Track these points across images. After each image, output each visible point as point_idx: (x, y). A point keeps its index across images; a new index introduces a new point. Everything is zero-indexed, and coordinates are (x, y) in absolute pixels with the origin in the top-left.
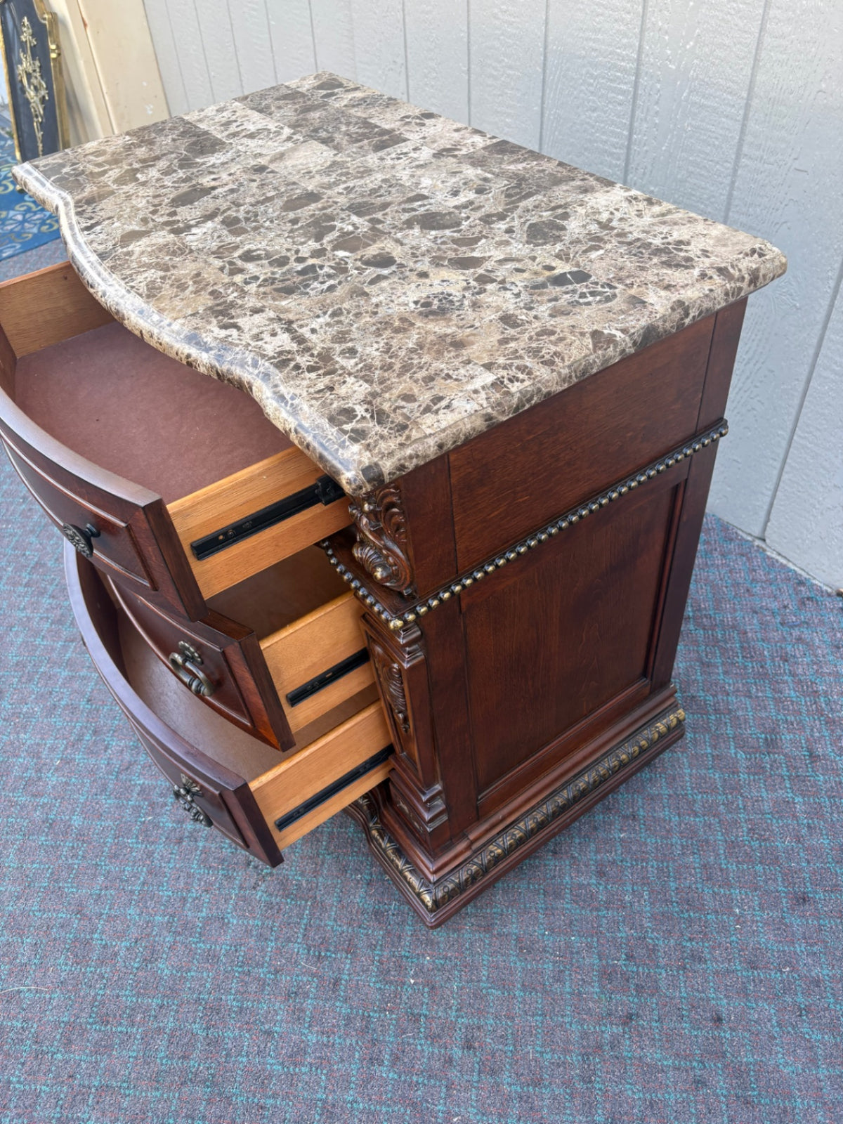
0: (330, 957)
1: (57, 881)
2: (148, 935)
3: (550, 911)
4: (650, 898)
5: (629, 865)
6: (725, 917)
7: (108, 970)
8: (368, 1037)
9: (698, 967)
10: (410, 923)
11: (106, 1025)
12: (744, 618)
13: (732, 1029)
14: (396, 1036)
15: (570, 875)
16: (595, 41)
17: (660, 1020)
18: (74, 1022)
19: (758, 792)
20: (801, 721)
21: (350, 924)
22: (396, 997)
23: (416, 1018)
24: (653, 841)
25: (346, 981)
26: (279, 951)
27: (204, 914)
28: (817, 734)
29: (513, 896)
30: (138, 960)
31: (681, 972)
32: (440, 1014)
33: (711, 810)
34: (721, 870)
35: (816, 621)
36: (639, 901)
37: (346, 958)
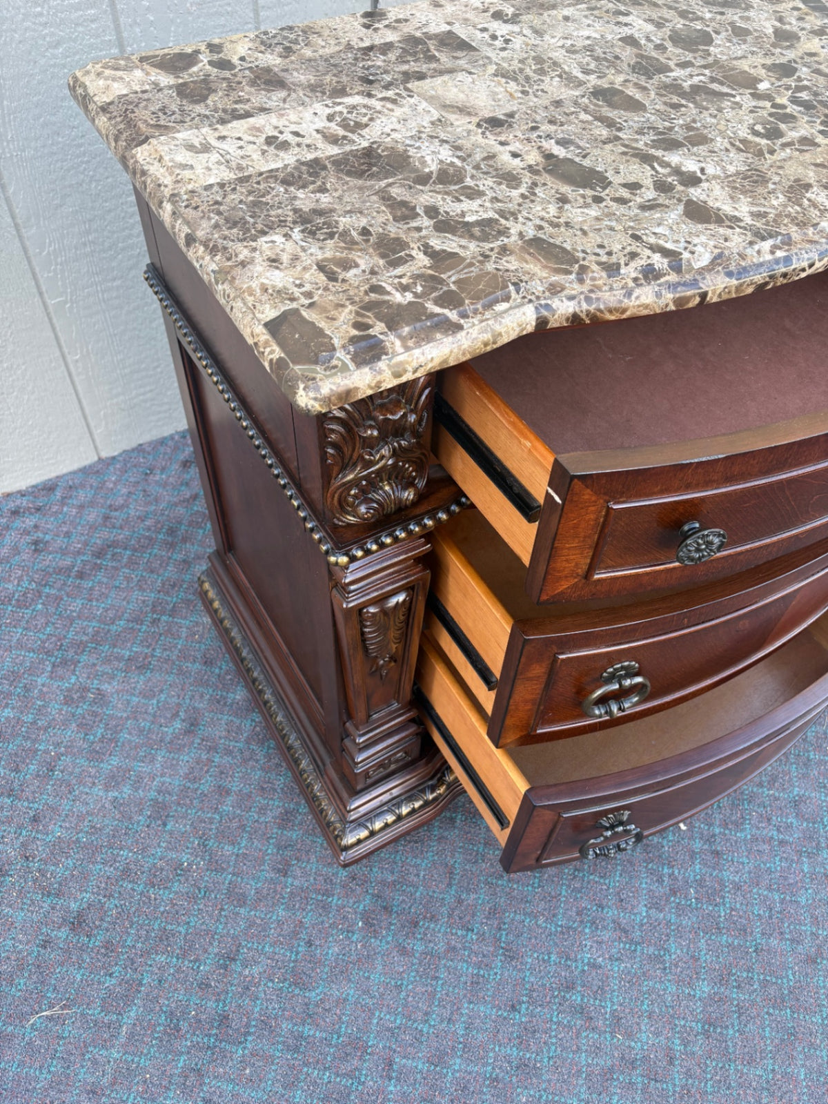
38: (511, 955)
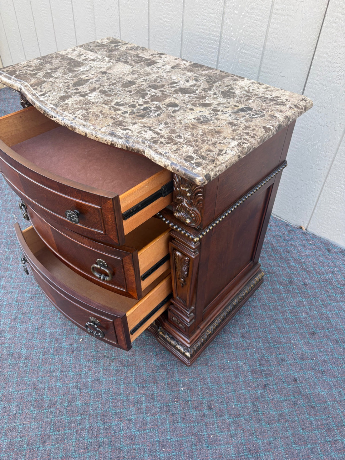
0: (147, 386)
1: (21, 377)
2: (68, 392)
3: (228, 353)
4: (262, 342)
5: (252, 332)
6: (289, 344)
7: (54, 409)
8: (170, 413)
9: (285, 363)
10: (176, 367)
11: (59, 432)
12: (271, 239)
13: (301, 383)
14: (181, 410)
15: (232, 339)
16: (203, 29)
17: (276, 384)
18: (44, 433)
19: (290, 299)
20: (298, 273)
21: (152, 372)
22: (177, 396)
23: (187, 402)
24: (259, 322)
25: (156, 394)
26: (126, 388)
27: (90, 379)
28: (305, 277)
29: (213, 350)
30: (66, 403)
31: (279, 366)
32: (196, 399)
33: (276, 308)
34: (284, 328)
35: (295, 238)
36: (259, 344)
37: (154, 385)
38: (32, 298)
